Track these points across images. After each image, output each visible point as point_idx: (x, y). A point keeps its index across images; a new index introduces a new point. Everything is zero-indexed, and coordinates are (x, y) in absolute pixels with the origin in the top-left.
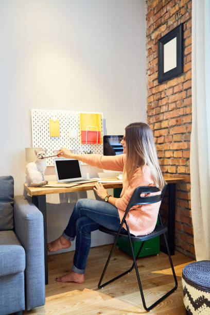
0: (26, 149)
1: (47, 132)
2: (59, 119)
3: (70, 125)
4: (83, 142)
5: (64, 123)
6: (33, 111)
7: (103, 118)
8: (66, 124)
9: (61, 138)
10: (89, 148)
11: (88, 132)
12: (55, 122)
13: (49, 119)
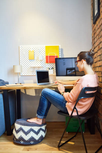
0: (14, 66)
1: (28, 57)
2: (34, 50)
3: (40, 53)
4: (47, 62)
5: (37, 52)
6: (20, 46)
7: (60, 48)
8: (38, 53)
12: (32, 52)
13: (29, 50)
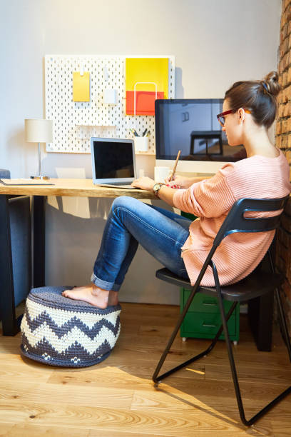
0: (26, 120)
1: (70, 93)
2: (90, 71)
3: (110, 80)
4: (129, 112)
5: (98, 77)
6: (47, 57)
7: (173, 66)
8: (100, 82)
9: (92, 104)
10: (143, 123)
11: (139, 93)
12: (82, 76)
13: (74, 71)
